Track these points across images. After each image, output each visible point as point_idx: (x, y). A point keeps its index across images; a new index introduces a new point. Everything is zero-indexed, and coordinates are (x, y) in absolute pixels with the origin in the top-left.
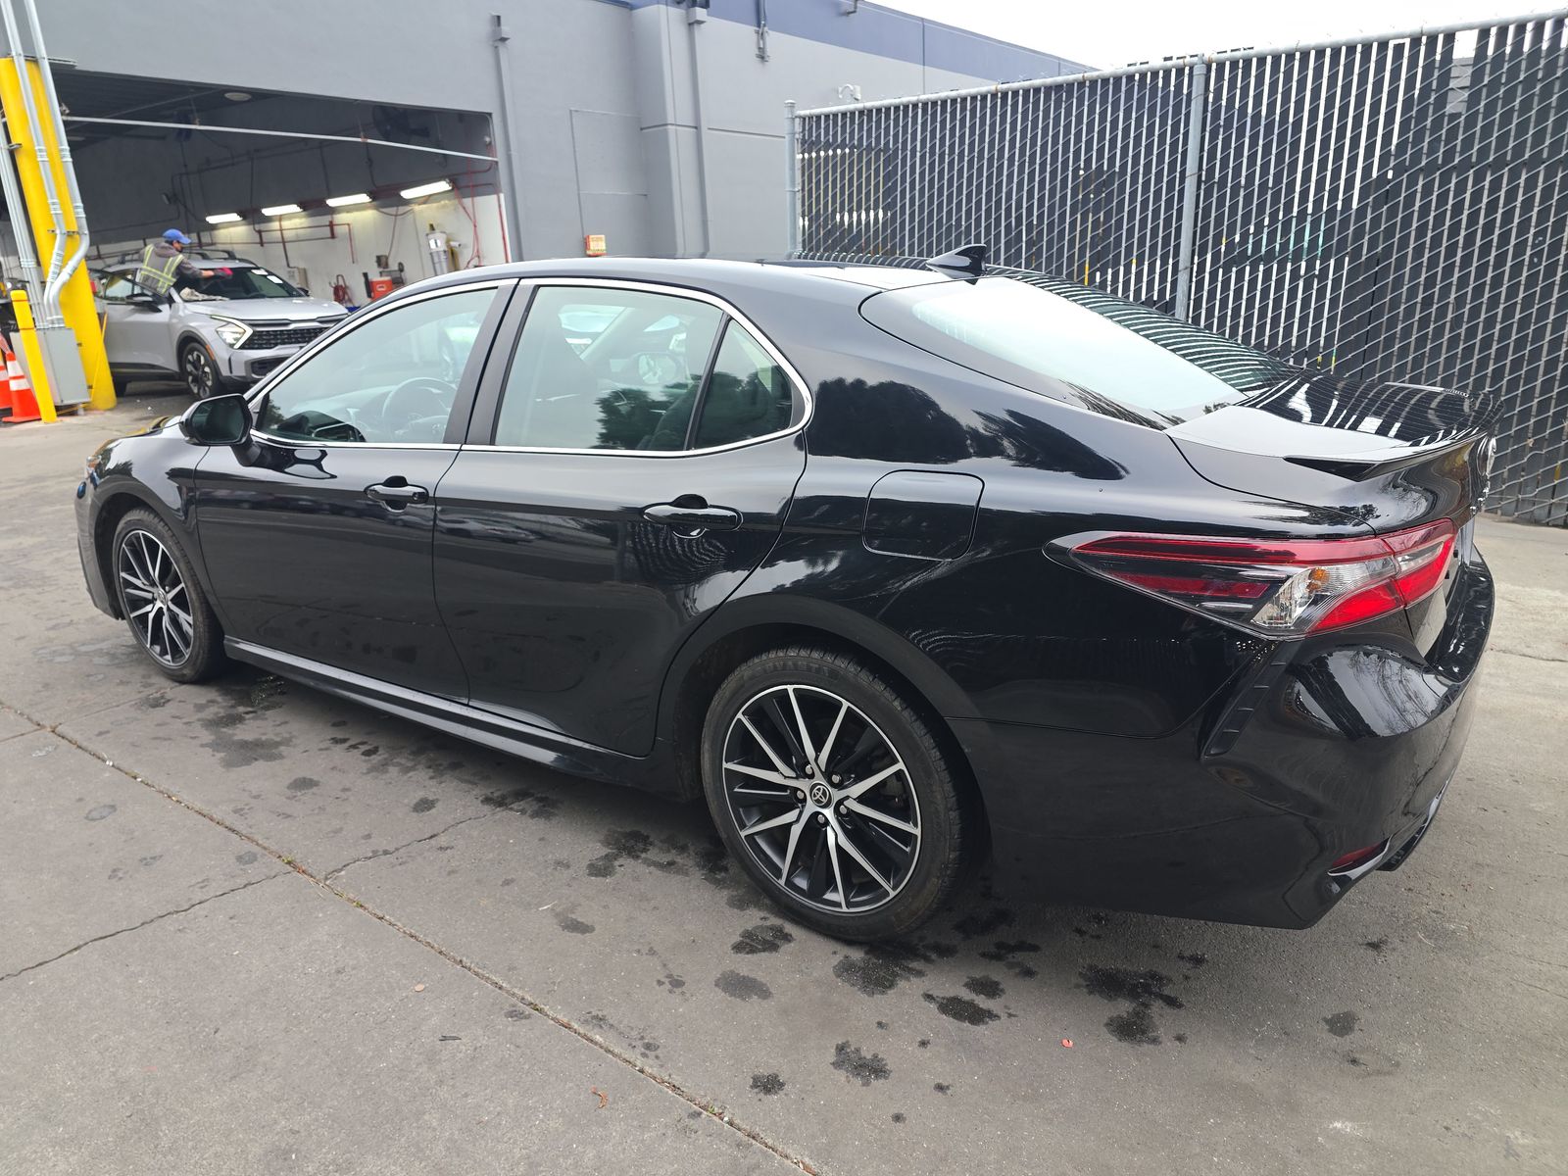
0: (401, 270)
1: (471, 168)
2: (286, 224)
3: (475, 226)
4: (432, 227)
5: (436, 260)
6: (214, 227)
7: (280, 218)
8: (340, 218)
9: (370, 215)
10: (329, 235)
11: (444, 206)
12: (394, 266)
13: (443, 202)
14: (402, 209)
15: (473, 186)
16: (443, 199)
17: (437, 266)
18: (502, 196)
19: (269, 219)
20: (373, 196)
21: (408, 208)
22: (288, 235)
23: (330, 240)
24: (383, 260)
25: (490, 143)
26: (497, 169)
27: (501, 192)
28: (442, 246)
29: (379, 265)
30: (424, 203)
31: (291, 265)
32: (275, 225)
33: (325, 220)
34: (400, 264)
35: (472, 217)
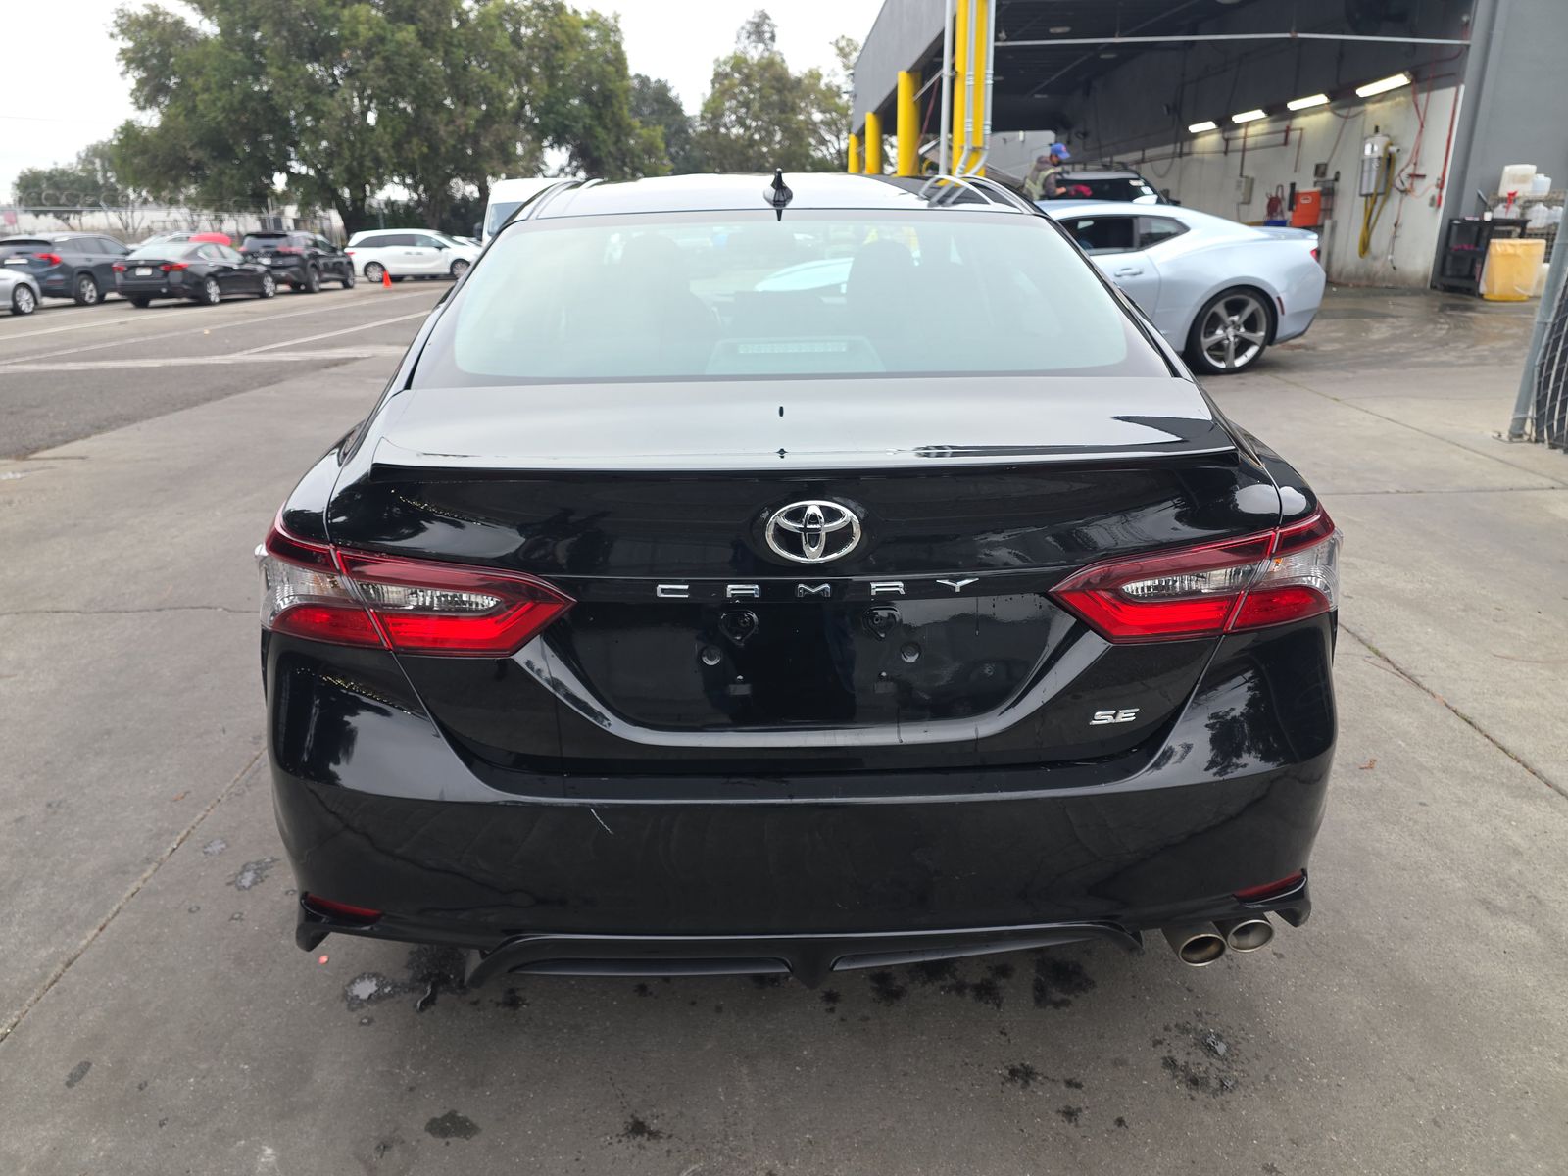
0: (1336, 179)
1: (1438, 55)
2: (1251, 131)
3: (1422, 126)
4: (1377, 130)
5: (1366, 167)
6: (1195, 136)
7: (1247, 124)
8: (1300, 122)
9: (1325, 117)
10: (1282, 141)
11: (1397, 105)
12: (1330, 176)
13: (1398, 100)
14: (1355, 110)
15: (1434, 78)
16: (1399, 96)
17: (1366, 175)
18: (1463, 88)
19: (1238, 126)
20: (1332, 97)
21: (1361, 108)
22: (1250, 142)
23: (1283, 148)
24: (1322, 169)
25: (1467, 23)
26: (1467, 54)
27: (1462, 82)
28: (1378, 150)
29: (1317, 173)
30: (1379, 101)
31: (1244, 174)
32: (1241, 132)
33: (1283, 125)
34: (1338, 173)
35: (1422, 115)
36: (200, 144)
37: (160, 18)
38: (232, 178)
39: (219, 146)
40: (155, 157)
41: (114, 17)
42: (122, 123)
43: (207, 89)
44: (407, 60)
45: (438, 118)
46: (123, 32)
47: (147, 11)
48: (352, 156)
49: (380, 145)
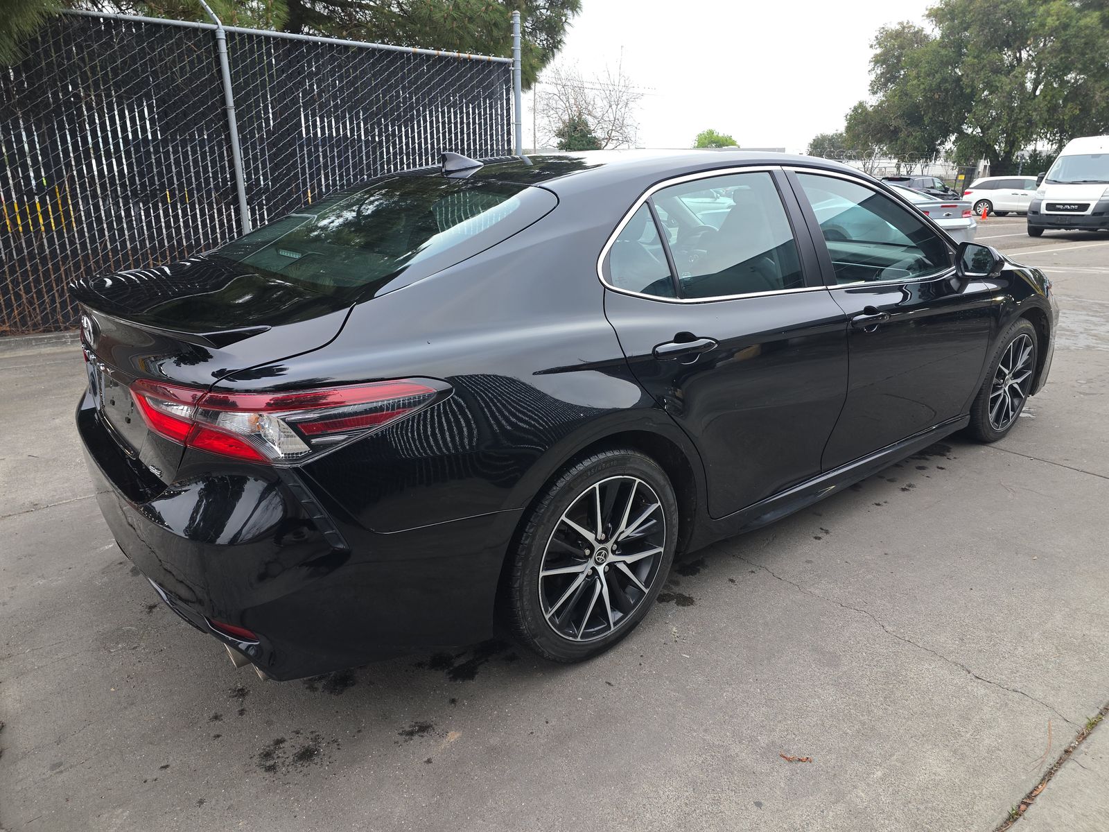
36: (901, 116)
37: (906, 30)
38: (915, 138)
39: (913, 117)
40: (870, 125)
41: (877, 33)
42: (856, 104)
43: (918, 77)
44: (1083, 40)
45: (1097, 86)
46: (879, 44)
47: (898, 27)
48: (1010, 120)
49: (1035, 110)
